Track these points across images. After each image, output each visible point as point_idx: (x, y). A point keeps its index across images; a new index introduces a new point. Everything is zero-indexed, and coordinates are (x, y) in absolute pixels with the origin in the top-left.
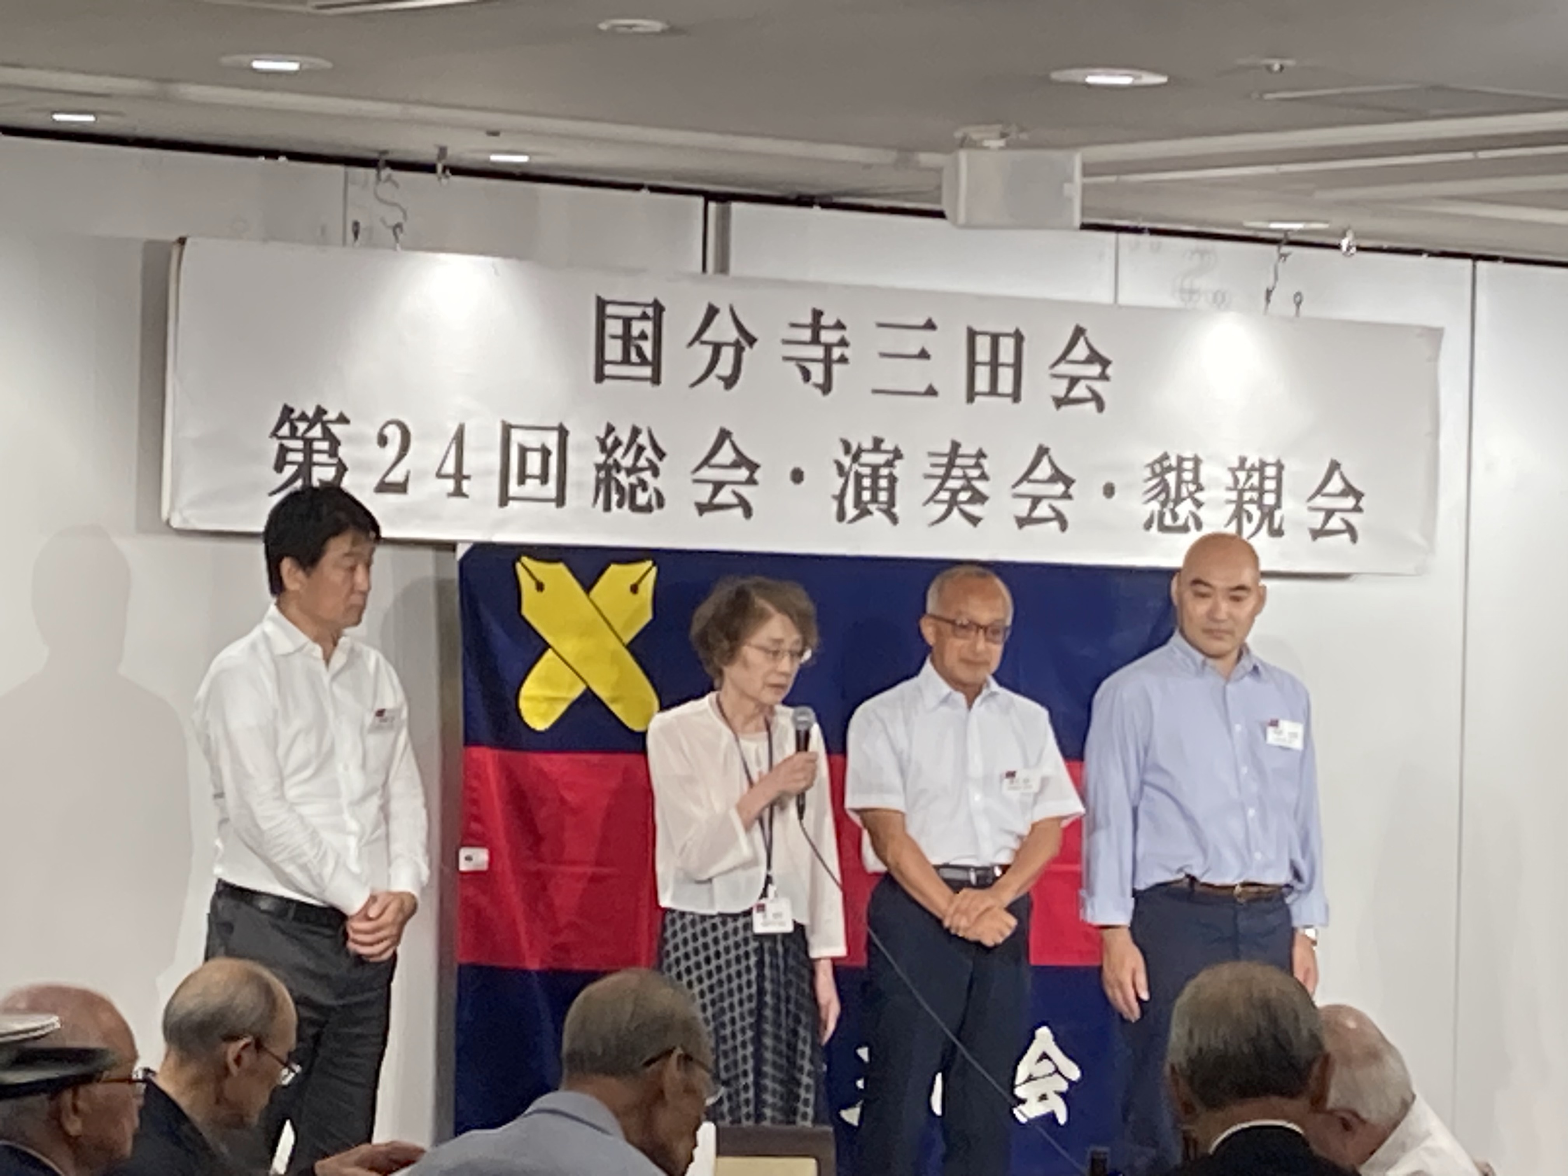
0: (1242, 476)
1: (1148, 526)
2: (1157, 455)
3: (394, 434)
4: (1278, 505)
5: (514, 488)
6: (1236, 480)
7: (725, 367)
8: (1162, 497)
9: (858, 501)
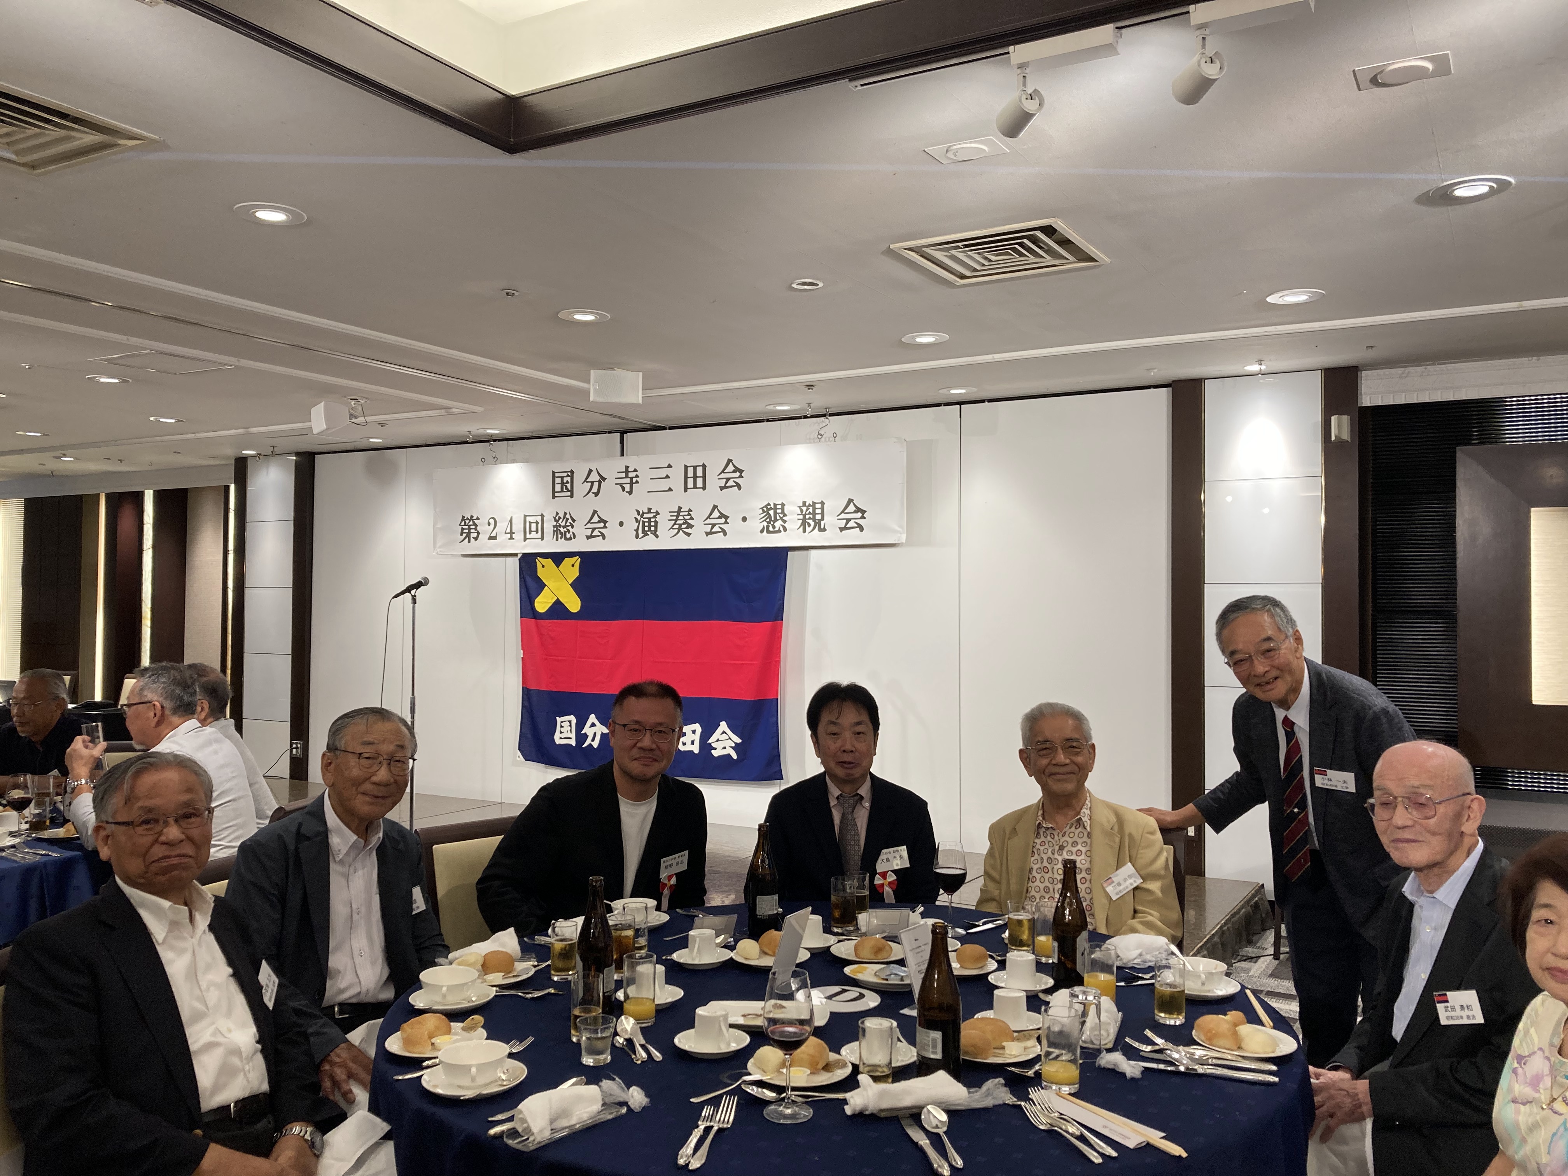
0: (804, 509)
1: (762, 531)
2: (766, 503)
3: (492, 521)
4: (823, 519)
5: (528, 536)
6: (802, 511)
7: (595, 490)
8: (768, 520)
9: (643, 531)
